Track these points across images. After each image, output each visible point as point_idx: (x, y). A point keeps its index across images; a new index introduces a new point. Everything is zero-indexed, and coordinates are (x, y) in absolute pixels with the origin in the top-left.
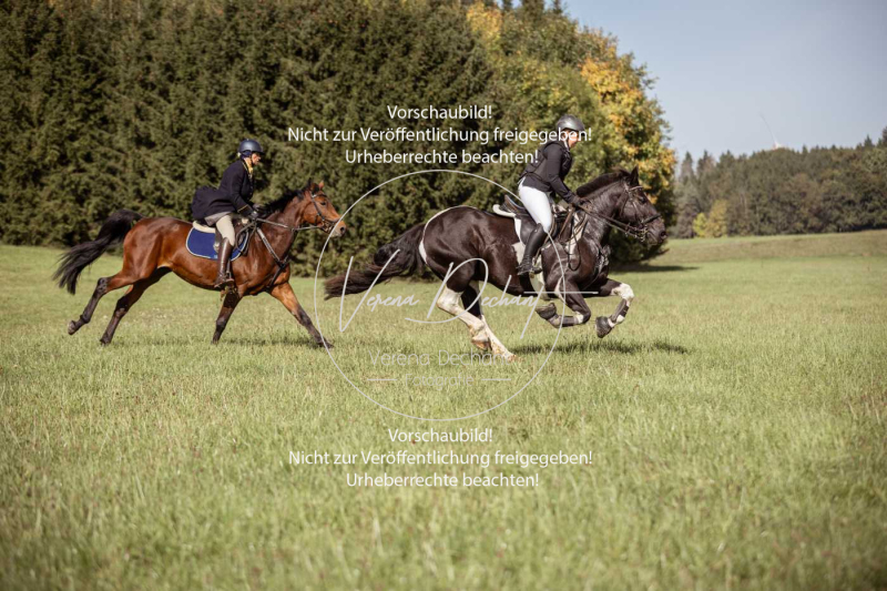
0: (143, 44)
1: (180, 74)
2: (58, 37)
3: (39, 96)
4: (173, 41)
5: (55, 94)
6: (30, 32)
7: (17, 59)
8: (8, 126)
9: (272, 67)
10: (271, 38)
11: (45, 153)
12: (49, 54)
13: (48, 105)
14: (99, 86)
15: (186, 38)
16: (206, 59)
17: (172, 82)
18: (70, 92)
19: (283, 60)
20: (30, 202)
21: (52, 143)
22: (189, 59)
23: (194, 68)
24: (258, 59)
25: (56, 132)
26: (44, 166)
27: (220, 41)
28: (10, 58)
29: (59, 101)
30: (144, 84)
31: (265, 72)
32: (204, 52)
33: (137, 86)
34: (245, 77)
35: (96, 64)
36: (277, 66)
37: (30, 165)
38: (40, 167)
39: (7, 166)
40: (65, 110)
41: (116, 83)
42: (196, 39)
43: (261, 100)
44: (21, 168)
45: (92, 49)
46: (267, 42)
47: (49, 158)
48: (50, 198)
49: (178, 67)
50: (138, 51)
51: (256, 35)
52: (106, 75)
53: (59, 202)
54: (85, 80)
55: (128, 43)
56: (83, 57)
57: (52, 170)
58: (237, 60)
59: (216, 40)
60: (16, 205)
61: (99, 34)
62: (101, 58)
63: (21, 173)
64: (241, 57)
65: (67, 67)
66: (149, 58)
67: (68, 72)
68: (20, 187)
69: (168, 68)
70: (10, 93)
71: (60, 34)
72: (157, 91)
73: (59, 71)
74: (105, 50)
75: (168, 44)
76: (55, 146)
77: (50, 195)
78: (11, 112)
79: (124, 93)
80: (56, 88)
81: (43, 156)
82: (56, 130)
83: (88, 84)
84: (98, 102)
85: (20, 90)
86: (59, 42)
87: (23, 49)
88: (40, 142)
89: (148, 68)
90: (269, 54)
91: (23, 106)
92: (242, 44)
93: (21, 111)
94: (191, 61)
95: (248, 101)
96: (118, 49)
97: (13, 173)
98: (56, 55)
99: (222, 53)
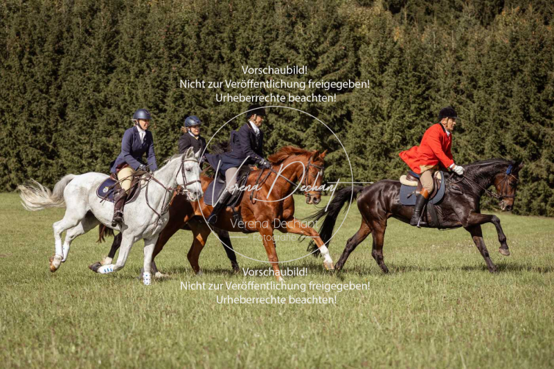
0: (456, 64)
1: (480, 83)
2: (400, 61)
3: (388, 100)
4: (476, 61)
5: (399, 98)
6: (382, 58)
7: (373, 76)
8: (368, 121)
9: (542, 78)
10: (541, 58)
11: (392, 137)
12: (394, 72)
13: (394, 106)
14: (427, 92)
15: (485, 60)
16: (498, 73)
17: (475, 89)
18: (408, 97)
19: (549, 73)
20: (383, 170)
21: (397, 130)
22: (486, 73)
23: (490, 79)
24: (533, 72)
25: (399, 123)
26: (392, 146)
27: (507, 61)
28: (369, 75)
29: (401, 102)
30: (457, 91)
31: (537, 81)
32: (496, 68)
33: (452, 92)
34: (524, 84)
35: (425, 78)
36: (545, 77)
37: (383, 145)
38: (389, 146)
39: (367, 147)
40: (405, 109)
41: (439, 90)
42: (491, 60)
43: (535, 100)
44: (377, 147)
45: (422, 68)
46: (538, 61)
47: (394, 140)
48: (395, 167)
49: (479, 78)
50: (453, 68)
51: (531, 57)
52: (432, 85)
53: (401, 169)
54: (418, 88)
55: (446, 63)
56: (416, 73)
57: (397, 148)
58: (518, 73)
59: (505, 60)
60: (374, 172)
61: (427, 58)
62: (428, 74)
63: (377, 151)
64: (521, 71)
65: (406, 80)
66: (460, 73)
67: (407, 84)
68: (376, 160)
69: (472, 79)
70: (369, 98)
71: (402, 59)
72: (465, 95)
73: (401, 83)
74: (431, 69)
75: (472, 63)
76: (398, 133)
77: (396, 165)
78: (370, 110)
79: (444, 97)
80: (399, 94)
81: (391, 139)
82: (399, 122)
83: (419, 91)
84: (426, 103)
85: (376, 96)
86: (400, 64)
87: (377, 69)
88: (388, 130)
89: (459, 80)
90: (540, 69)
91: (378, 106)
92: (522, 62)
93: (376, 110)
94: (488, 75)
95: (526, 100)
96: (439, 67)
97: (372, 151)
98: (399, 73)
99: (509, 69)
